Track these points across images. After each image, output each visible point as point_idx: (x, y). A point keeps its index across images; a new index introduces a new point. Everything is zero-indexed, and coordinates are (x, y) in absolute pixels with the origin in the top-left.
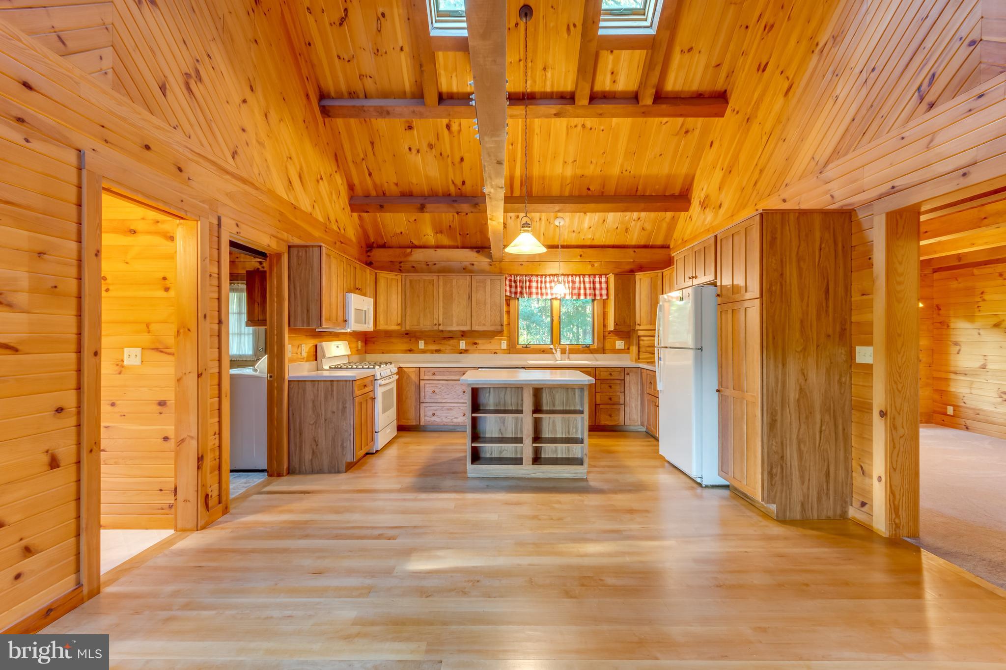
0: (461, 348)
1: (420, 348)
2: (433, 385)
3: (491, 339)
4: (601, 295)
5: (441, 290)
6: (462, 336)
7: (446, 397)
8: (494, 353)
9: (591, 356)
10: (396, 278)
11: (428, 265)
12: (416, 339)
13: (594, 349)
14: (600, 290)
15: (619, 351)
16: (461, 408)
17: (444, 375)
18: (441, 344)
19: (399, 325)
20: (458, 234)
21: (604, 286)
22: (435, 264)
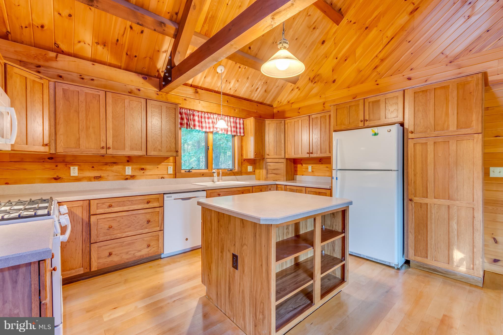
0: (127, 174)
1: (72, 175)
2: (109, 219)
3: (158, 165)
4: (240, 133)
5: (109, 109)
6: (128, 161)
7: (126, 230)
8: (162, 178)
9: (234, 177)
10: (42, 81)
11: (83, 79)
12: (66, 165)
13: (236, 172)
14: (240, 129)
15: (249, 173)
16: (145, 239)
17: (125, 206)
18: (101, 170)
19: (46, 145)
20: (124, 54)
21: (242, 126)
22: (93, 80)
